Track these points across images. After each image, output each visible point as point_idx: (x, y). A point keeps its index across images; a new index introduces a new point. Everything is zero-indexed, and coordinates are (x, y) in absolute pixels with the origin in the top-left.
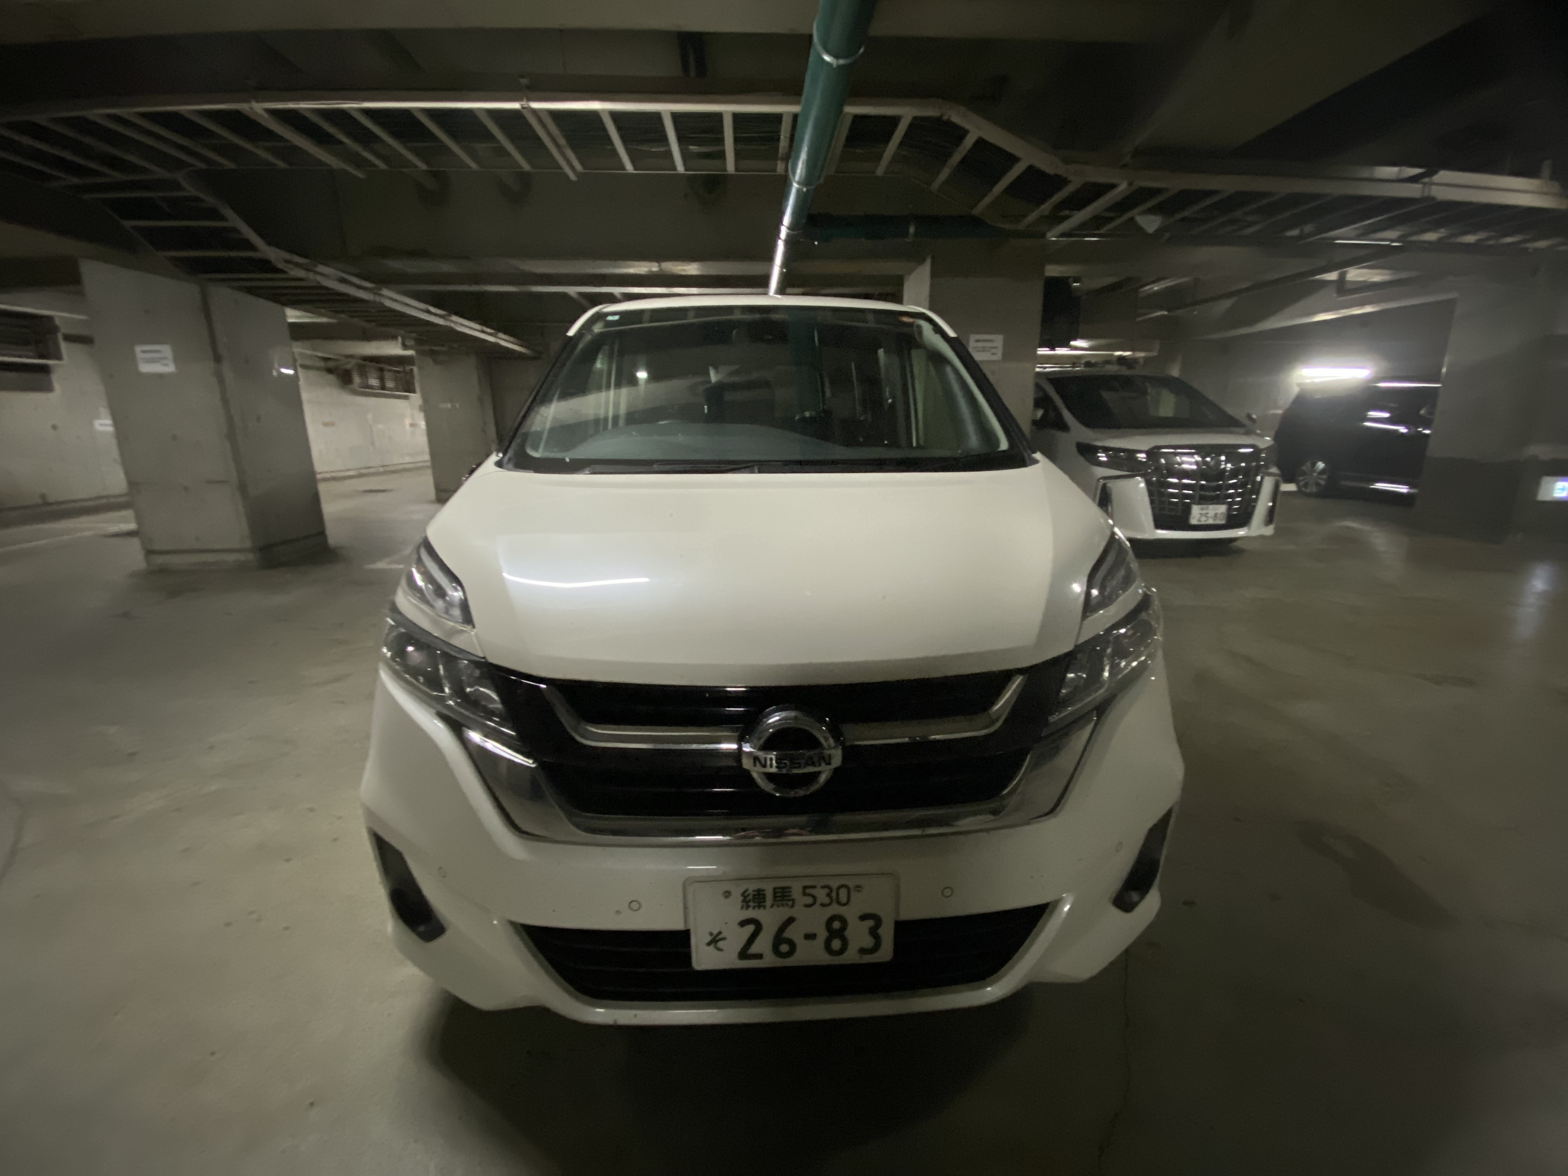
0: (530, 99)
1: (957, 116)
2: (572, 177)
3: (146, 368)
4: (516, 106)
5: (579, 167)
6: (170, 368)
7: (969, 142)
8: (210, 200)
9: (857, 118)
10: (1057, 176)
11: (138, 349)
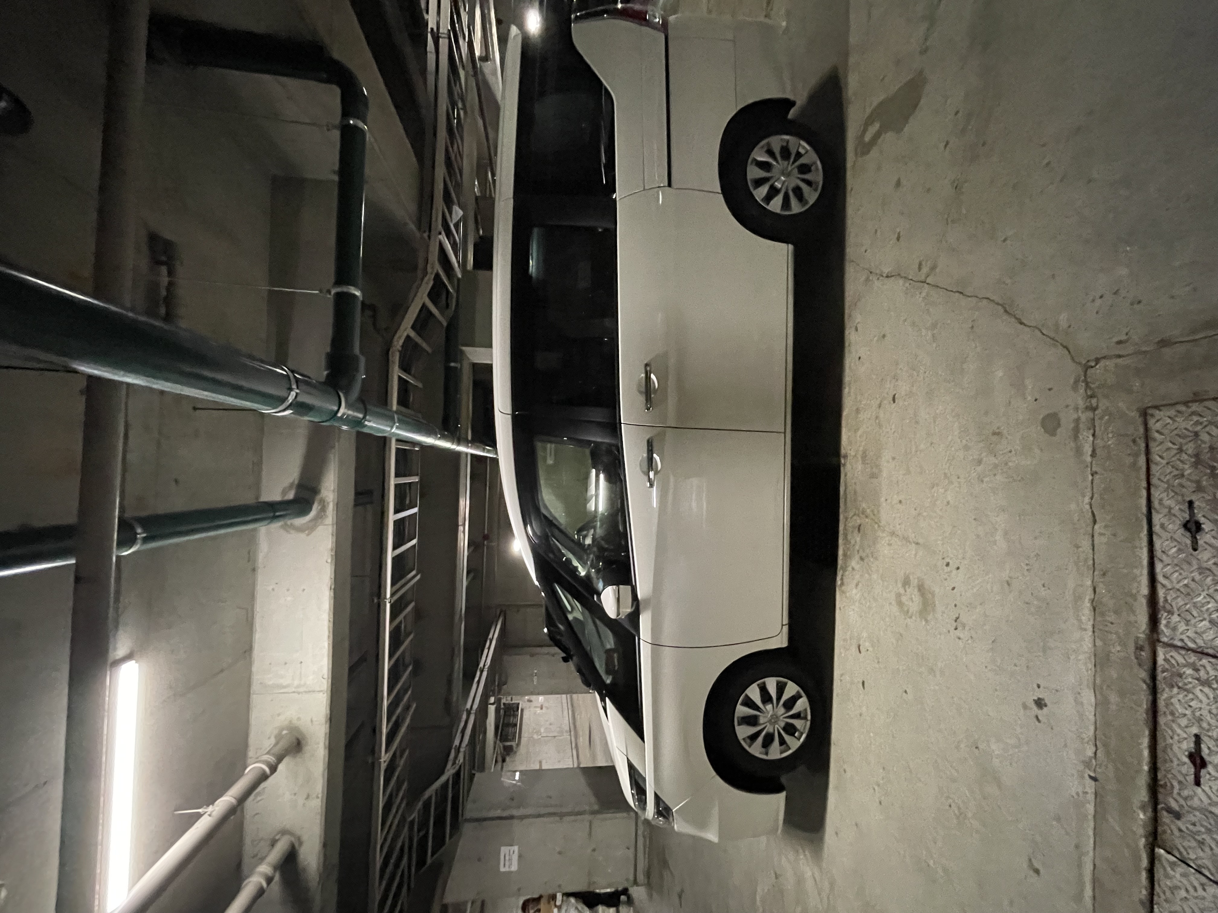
0: (385, 598)
1: (398, 343)
2: (418, 577)
3: (514, 868)
4: (388, 606)
5: (414, 573)
6: (516, 848)
7: (413, 334)
8: (420, 805)
9: (399, 403)
10: (434, 279)
11: (502, 869)
